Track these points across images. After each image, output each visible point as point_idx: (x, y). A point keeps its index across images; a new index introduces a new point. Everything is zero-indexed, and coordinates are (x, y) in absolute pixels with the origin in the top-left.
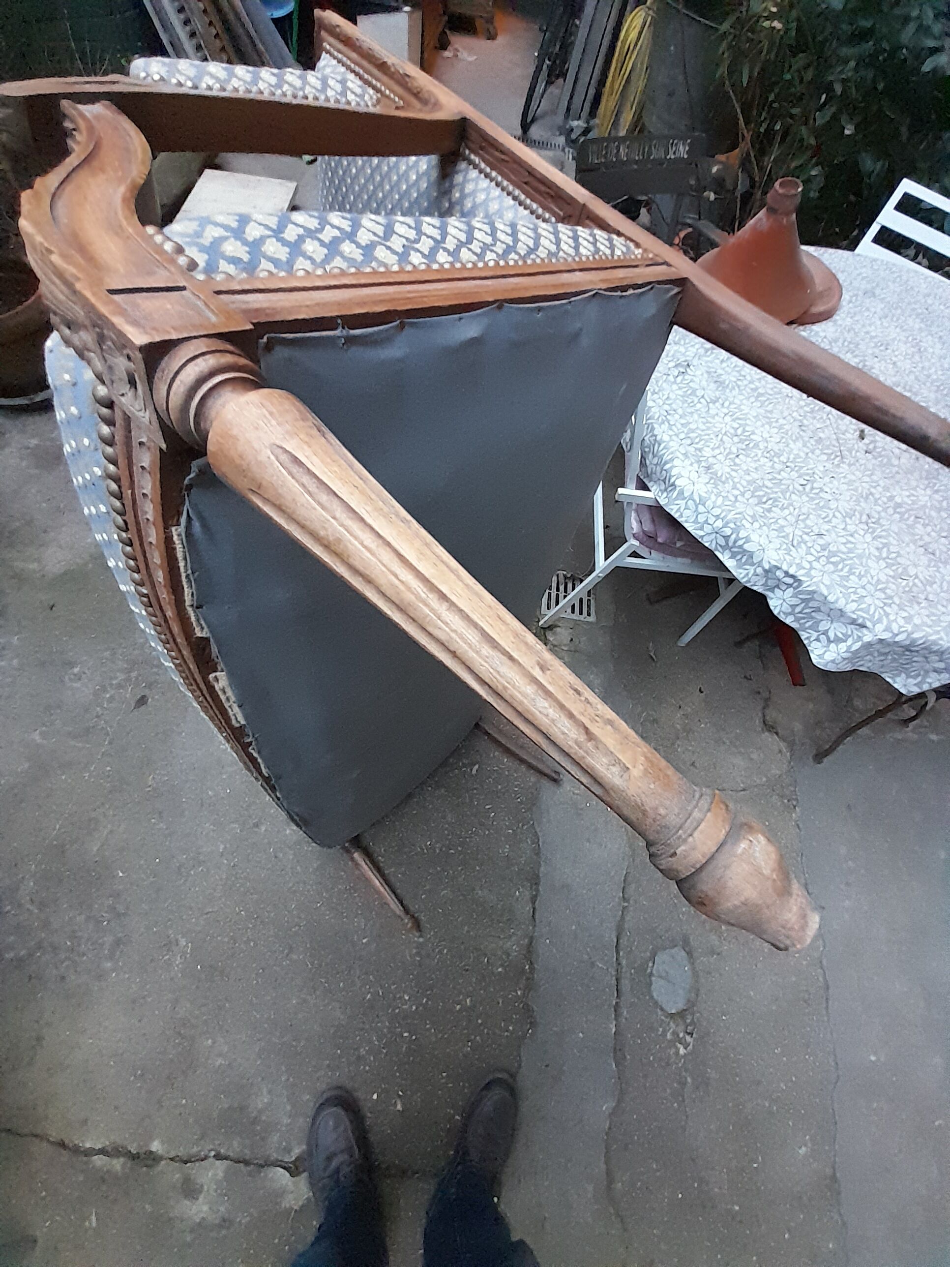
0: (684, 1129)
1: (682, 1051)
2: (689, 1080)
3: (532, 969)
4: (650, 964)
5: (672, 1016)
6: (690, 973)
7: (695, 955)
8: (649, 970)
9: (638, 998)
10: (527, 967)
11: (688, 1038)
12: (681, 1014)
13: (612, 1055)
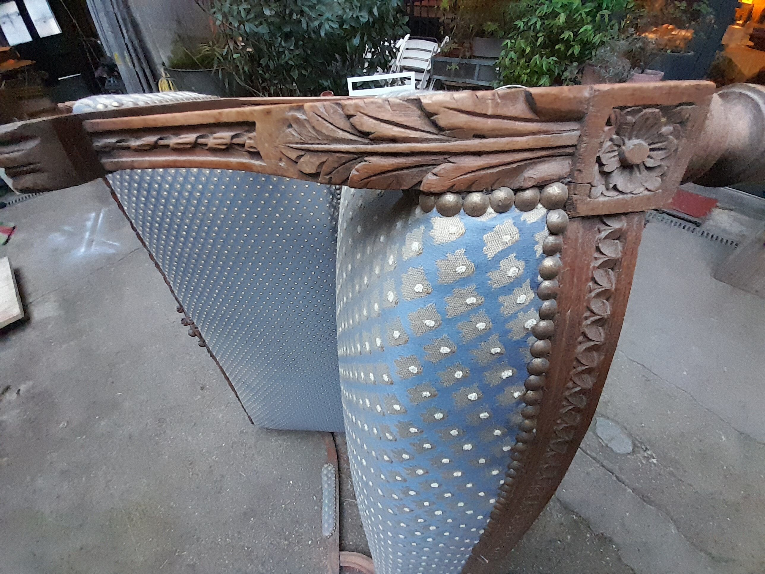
0: (697, 492)
1: (655, 461)
2: (671, 469)
3: (577, 514)
4: (600, 441)
5: (633, 451)
6: (614, 424)
7: (604, 413)
8: (604, 444)
9: (618, 462)
10: (575, 517)
11: (649, 452)
12: (634, 445)
13: (645, 503)
